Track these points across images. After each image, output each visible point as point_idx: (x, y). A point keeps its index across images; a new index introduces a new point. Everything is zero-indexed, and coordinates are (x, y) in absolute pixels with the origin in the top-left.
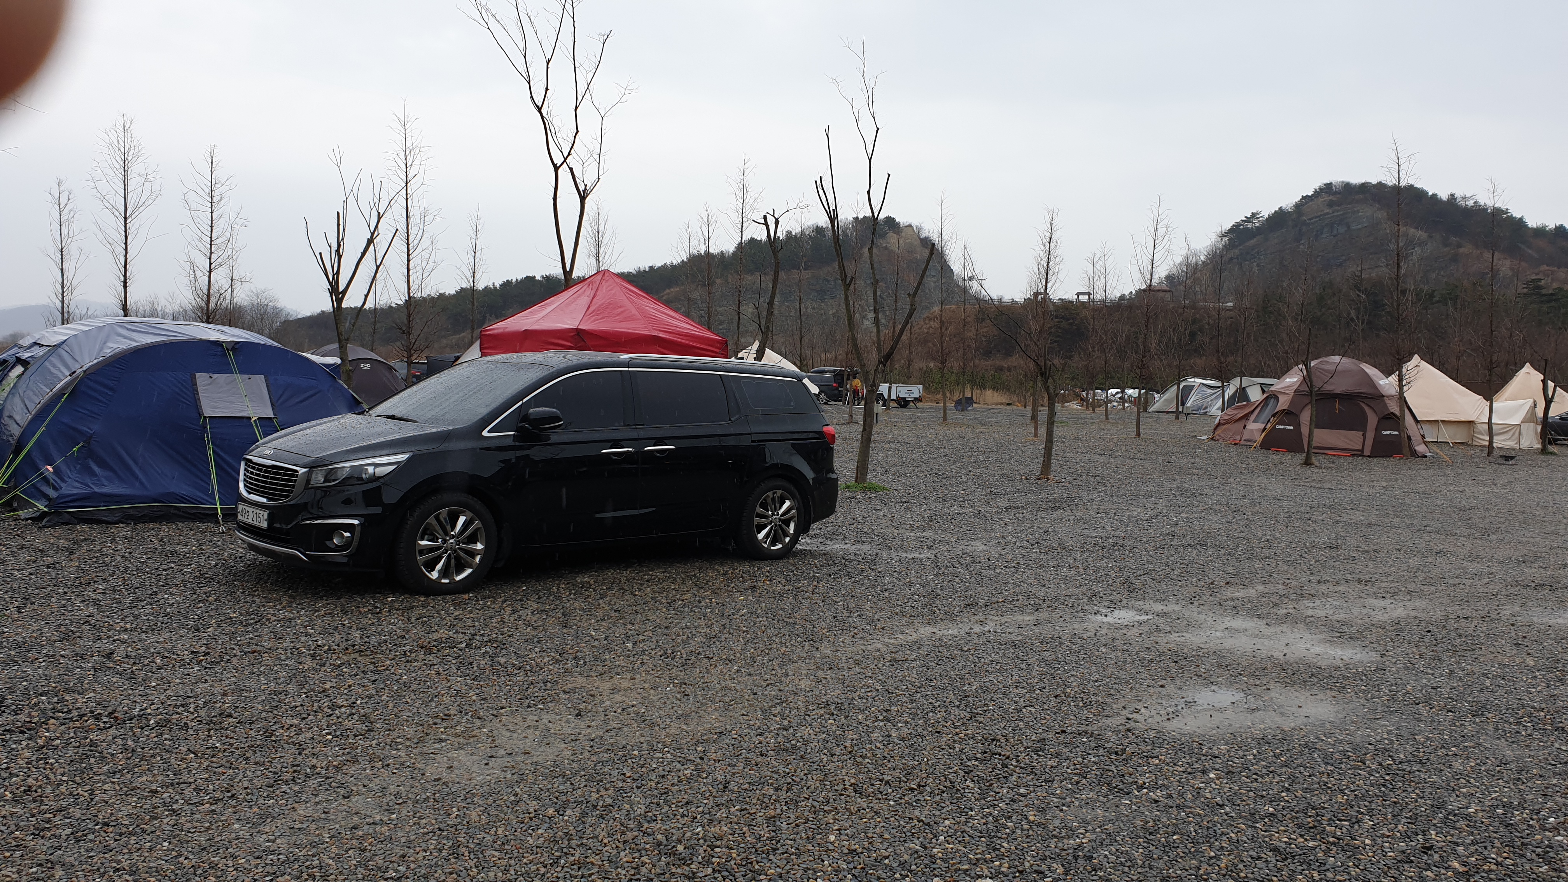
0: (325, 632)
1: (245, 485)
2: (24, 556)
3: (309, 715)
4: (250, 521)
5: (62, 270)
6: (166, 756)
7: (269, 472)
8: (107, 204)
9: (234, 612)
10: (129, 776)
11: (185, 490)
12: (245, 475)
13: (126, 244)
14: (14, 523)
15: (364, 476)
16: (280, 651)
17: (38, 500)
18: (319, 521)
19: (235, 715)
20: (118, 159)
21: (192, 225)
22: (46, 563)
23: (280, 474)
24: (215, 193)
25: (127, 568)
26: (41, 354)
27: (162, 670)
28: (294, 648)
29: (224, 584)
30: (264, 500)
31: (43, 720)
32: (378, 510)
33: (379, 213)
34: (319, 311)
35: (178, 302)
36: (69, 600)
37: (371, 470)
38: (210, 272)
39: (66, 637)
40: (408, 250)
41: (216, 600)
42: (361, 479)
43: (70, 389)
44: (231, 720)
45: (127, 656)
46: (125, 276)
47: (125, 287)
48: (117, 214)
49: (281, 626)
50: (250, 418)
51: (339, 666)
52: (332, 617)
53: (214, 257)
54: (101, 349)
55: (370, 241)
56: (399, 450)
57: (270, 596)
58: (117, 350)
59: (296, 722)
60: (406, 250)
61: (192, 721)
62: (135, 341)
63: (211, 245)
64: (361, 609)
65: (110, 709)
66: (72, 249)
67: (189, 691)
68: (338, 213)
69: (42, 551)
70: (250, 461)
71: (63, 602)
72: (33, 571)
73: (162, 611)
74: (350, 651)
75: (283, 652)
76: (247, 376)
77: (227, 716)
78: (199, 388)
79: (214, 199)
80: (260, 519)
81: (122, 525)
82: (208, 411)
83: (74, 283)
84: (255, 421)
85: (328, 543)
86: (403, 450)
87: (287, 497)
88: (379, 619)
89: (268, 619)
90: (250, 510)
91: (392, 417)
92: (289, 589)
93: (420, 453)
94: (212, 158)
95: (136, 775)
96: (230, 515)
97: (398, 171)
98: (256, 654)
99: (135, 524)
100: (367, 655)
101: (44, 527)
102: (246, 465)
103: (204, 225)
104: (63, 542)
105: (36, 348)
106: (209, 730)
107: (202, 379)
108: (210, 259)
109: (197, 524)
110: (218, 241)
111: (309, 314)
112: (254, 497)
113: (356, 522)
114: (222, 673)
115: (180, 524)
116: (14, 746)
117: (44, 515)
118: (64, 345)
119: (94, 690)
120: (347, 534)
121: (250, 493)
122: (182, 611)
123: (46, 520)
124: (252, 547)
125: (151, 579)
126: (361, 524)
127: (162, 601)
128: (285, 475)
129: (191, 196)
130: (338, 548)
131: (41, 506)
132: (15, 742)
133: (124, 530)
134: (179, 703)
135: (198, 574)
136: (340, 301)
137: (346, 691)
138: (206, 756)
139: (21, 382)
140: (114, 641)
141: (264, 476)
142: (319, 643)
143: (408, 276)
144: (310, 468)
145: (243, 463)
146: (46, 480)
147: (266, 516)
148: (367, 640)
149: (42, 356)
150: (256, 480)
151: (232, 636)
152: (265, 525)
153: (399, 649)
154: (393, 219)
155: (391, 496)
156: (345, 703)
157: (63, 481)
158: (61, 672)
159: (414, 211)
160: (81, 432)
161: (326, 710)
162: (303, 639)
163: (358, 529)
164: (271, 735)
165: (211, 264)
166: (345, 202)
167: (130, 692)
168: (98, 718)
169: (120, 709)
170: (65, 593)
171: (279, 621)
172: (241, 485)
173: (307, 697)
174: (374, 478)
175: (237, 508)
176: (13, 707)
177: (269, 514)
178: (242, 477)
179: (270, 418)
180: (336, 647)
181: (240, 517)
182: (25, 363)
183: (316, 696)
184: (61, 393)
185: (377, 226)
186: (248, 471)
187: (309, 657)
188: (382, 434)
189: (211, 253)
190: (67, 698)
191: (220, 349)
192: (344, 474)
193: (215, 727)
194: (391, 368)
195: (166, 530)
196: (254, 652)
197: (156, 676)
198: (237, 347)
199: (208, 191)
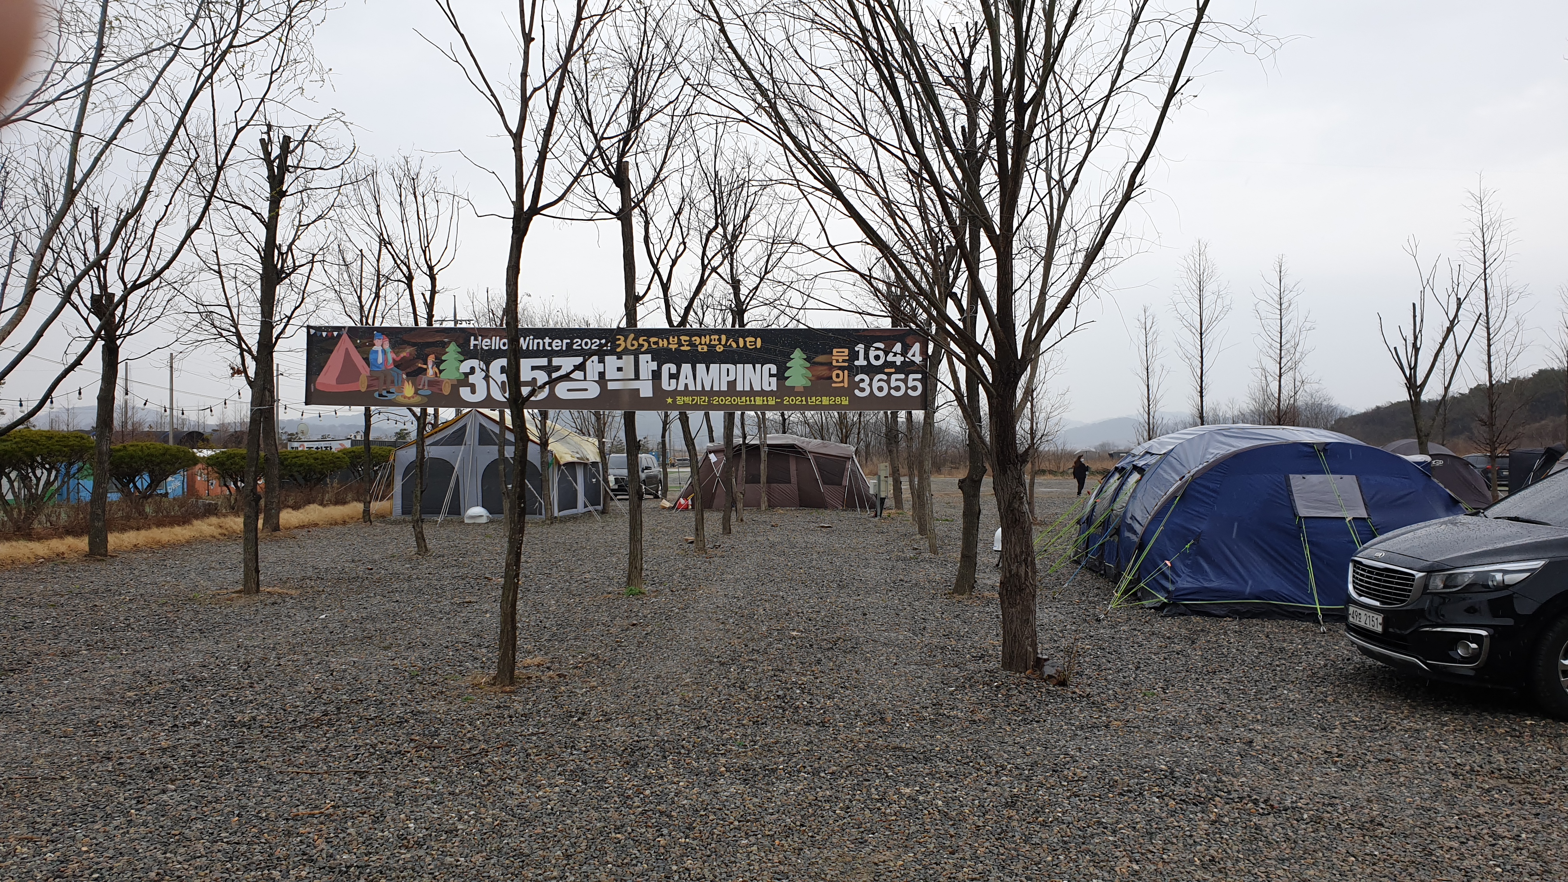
0: (1459, 749)
1: (1354, 587)
2: (1156, 642)
3: (1468, 840)
4: (1362, 624)
5: (1148, 386)
6: (1327, 854)
7: (1381, 575)
8: (1186, 323)
9: (1356, 716)
10: (1297, 866)
11: (1286, 588)
12: (1354, 576)
13: (1202, 357)
14: (1140, 611)
15: (1490, 583)
16: (1416, 763)
17: (1158, 591)
18: (1439, 629)
19: (1387, 825)
20: (1195, 281)
21: (1263, 334)
22: (1175, 649)
23: (1394, 577)
24: (1284, 300)
25: (1244, 661)
26: (1154, 461)
27: (1301, 766)
28: (1431, 762)
29: (1338, 686)
30: (1378, 604)
31: (1210, 796)
32: (1509, 622)
33: (1459, 299)
34: (1374, 407)
35: (1237, 407)
36: (1202, 686)
37: (1499, 577)
38: (1280, 376)
39: (1208, 721)
40: (1489, 334)
41: (1334, 701)
42: (1488, 586)
43: (1181, 492)
44: (1383, 829)
45: (1266, 747)
46: (1201, 387)
47: (1202, 397)
48: (1193, 330)
49: (1410, 737)
50: (1344, 518)
51: (1488, 791)
52: (1464, 734)
53: (1284, 361)
54: (1204, 456)
55: (1450, 330)
56: (1533, 556)
57: (1388, 703)
58: (1218, 456)
59: (1455, 845)
60: (1486, 335)
61: (1344, 822)
62: (1233, 446)
63: (1281, 350)
64: (1496, 729)
65: (1265, 796)
66: (1155, 367)
67: (1332, 791)
68: (1414, 305)
69: (1169, 638)
70: (1360, 563)
71: (1198, 687)
72: (1166, 656)
73: (1286, 706)
74: (1496, 775)
75: (1420, 765)
76: (1339, 476)
77: (1378, 824)
78: (1294, 489)
79: (1283, 306)
80: (1375, 623)
81: (1229, 619)
82: (1303, 512)
83: (1158, 396)
84: (1350, 521)
85: (1451, 653)
86: (1537, 556)
87: (1402, 601)
88: (1522, 744)
89: (1394, 728)
90: (1363, 612)
91: (1516, 519)
92: (1406, 698)
93: (1558, 559)
94: (1281, 266)
95: (1303, 867)
96: (1342, 617)
97: (1474, 251)
98: (1390, 763)
99: (1240, 619)
100: (1518, 783)
101: (1165, 616)
102: (1355, 566)
103: (1274, 332)
104: (1183, 631)
105: (1148, 456)
106: (1364, 836)
107: (1296, 480)
108: (1280, 363)
109: (1297, 623)
110: (1288, 346)
111: (1363, 411)
112: (1363, 599)
113: (1484, 633)
114: (1360, 778)
115: (1281, 622)
116: (1191, 816)
117: (1164, 605)
118: (1172, 453)
119: (1245, 776)
120: (1474, 646)
121: (1360, 595)
122: (1304, 708)
123: (1166, 610)
124: (1365, 651)
125: (1268, 673)
126: (1490, 636)
127: (1283, 697)
128: (1399, 578)
129: (1262, 306)
130: (1464, 660)
131: (1162, 598)
132: (1191, 812)
133: (1233, 625)
134: (1326, 802)
135: (1310, 672)
136: (1418, 395)
137: (1505, 821)
138: (1367, 863)
139: (1139, 487)
140: (1250, 730)
141: (1375, 579)
142: (1458, 761)
143: (1489, 362)
144: (1427, 572)
145: (1351, 565)
146: (1164, 575)
147: (1380, 620)
148: (1514, 765)
149: (1155, 464)
150: (1367, 582)
151: (1361, 740)
152: (1379, 629)
153: (1557, 782)
154: (1474, 304)
155: (1525, 607)
156: (1506, 834)
157: (1180, 576)
158: (1213, 753)
159: (1496, 293)
160: (1193, 532)
161: (1486, 837)
162: (1438, 754)
163: (1486, 643)
164: (1432, 854)
165: (1281, 368)
166: (1423, 292)
167: (1277, 782)
168: (1256, 802)
169: (1272, 797)
170: (1197, 679)
171: (1406, 731)
172: (1350, 587)
173: (1460, 819)
174: (1504, 586)
175: (1347, 609)
176: (1182, 780)
177: (1383, 618)
178: (1350, 579)
179: (1364, 519)
180: (1479, 769)
181: (1351, 619)
182: (1141, 470)
183: (1471, 820)
184: (1173, 497)
185: (1456, 315)
186: (1357, 573)
187: (1450, 775)
188: (1505, 538)
189: (1281, 358)
190: (1224, 778)
191: (1312, 450)
192: (1467, 580)
193: (1368, 833)
194: (1467, 464)
195: (1269, 626)
196: (1388, 761)
197: (1297, 771)
198: (1326, 447)
199: (1277, 299)
